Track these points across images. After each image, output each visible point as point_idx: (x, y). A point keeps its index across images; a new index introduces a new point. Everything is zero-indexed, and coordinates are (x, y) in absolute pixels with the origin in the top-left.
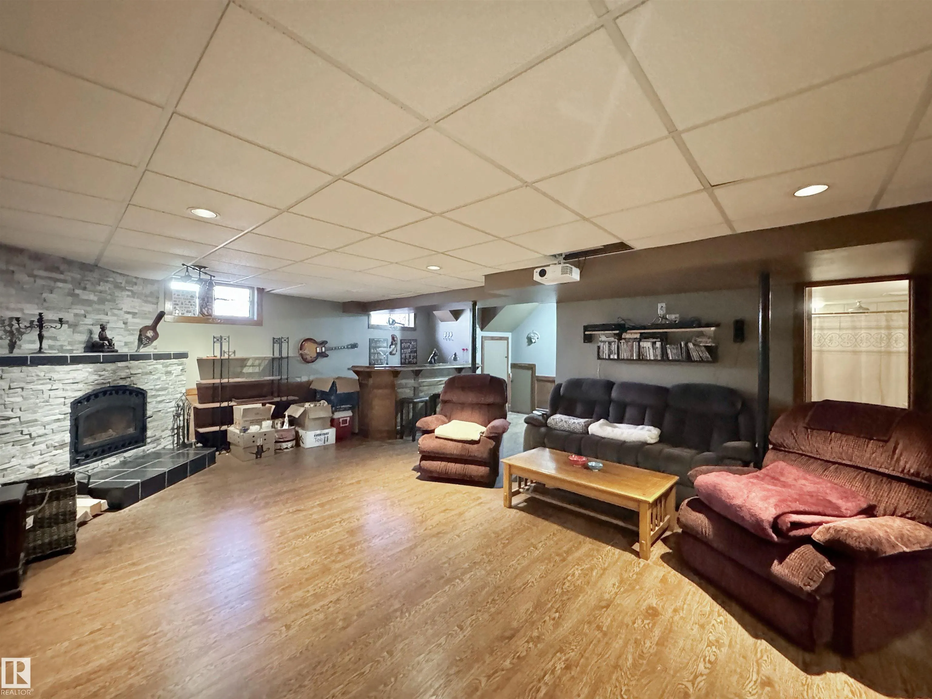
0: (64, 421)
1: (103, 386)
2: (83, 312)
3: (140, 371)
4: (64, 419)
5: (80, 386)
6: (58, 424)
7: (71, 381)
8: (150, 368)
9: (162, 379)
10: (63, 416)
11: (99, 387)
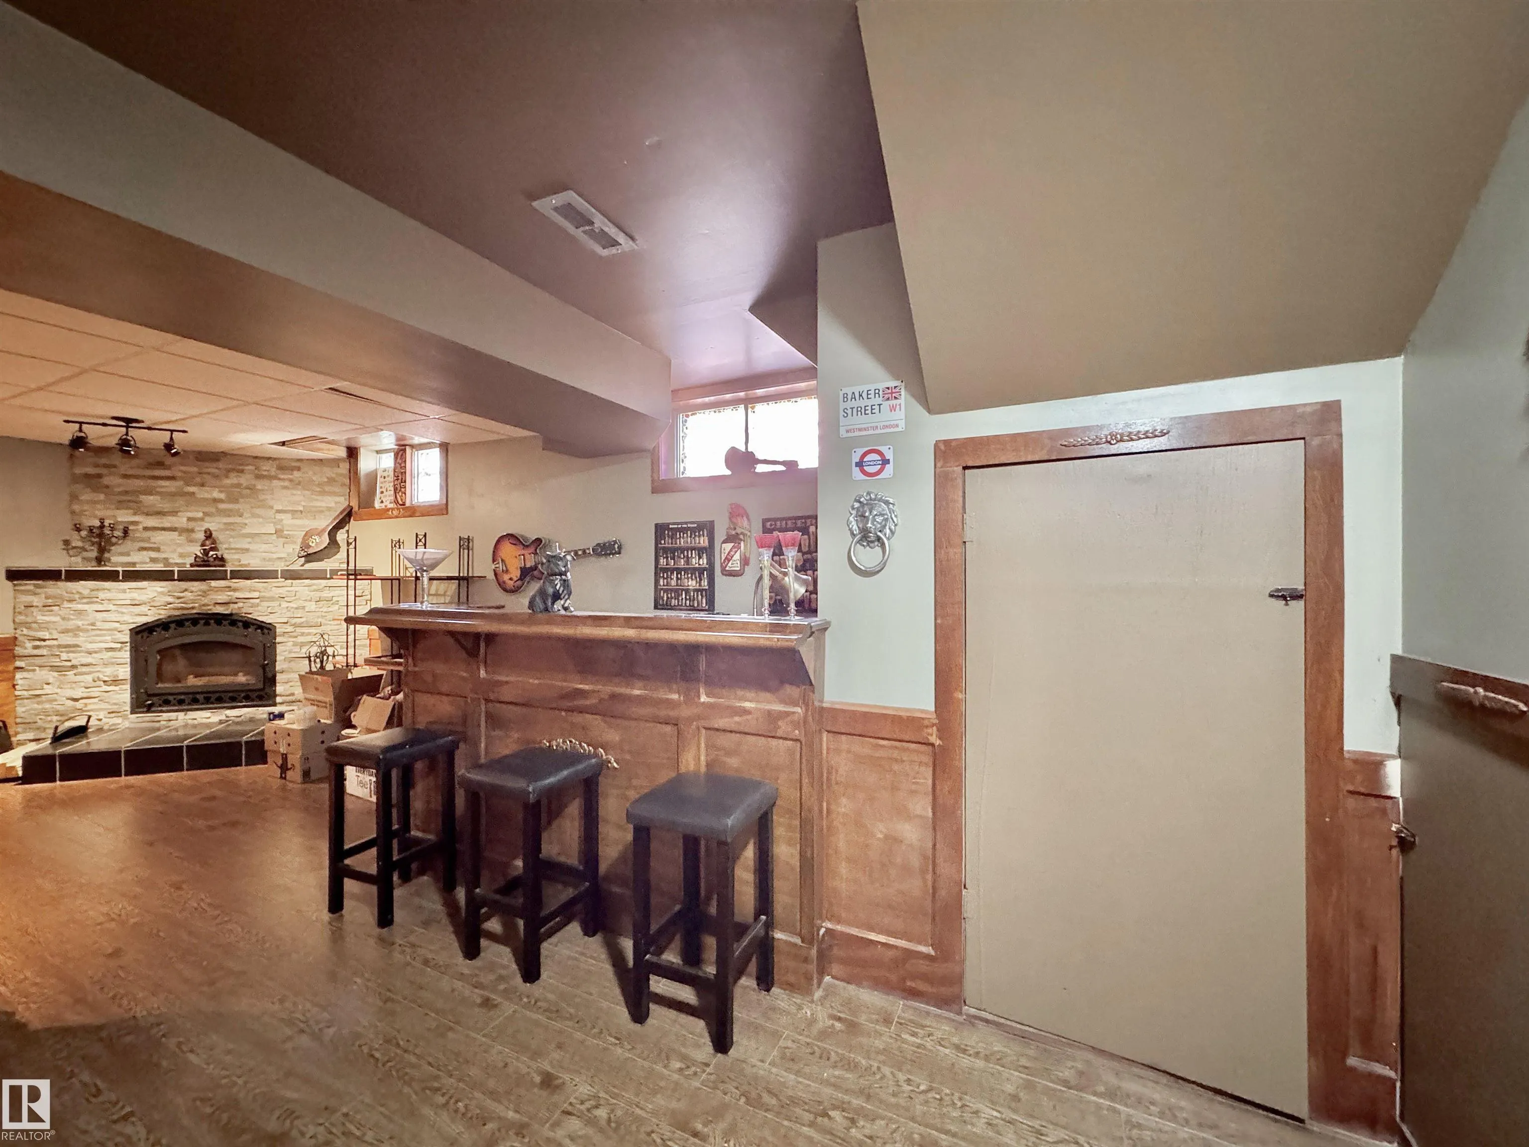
0: (119, 651)
1: (185, 612)
2: (200, 515)
3: (256, 594)
4: (120, 650)
5: (144, 609)
6: (110, 654)
7: (128, 602)
8: (281, 590)
9: (307, 609)
10: (119, 645)
11: (177, 613)
